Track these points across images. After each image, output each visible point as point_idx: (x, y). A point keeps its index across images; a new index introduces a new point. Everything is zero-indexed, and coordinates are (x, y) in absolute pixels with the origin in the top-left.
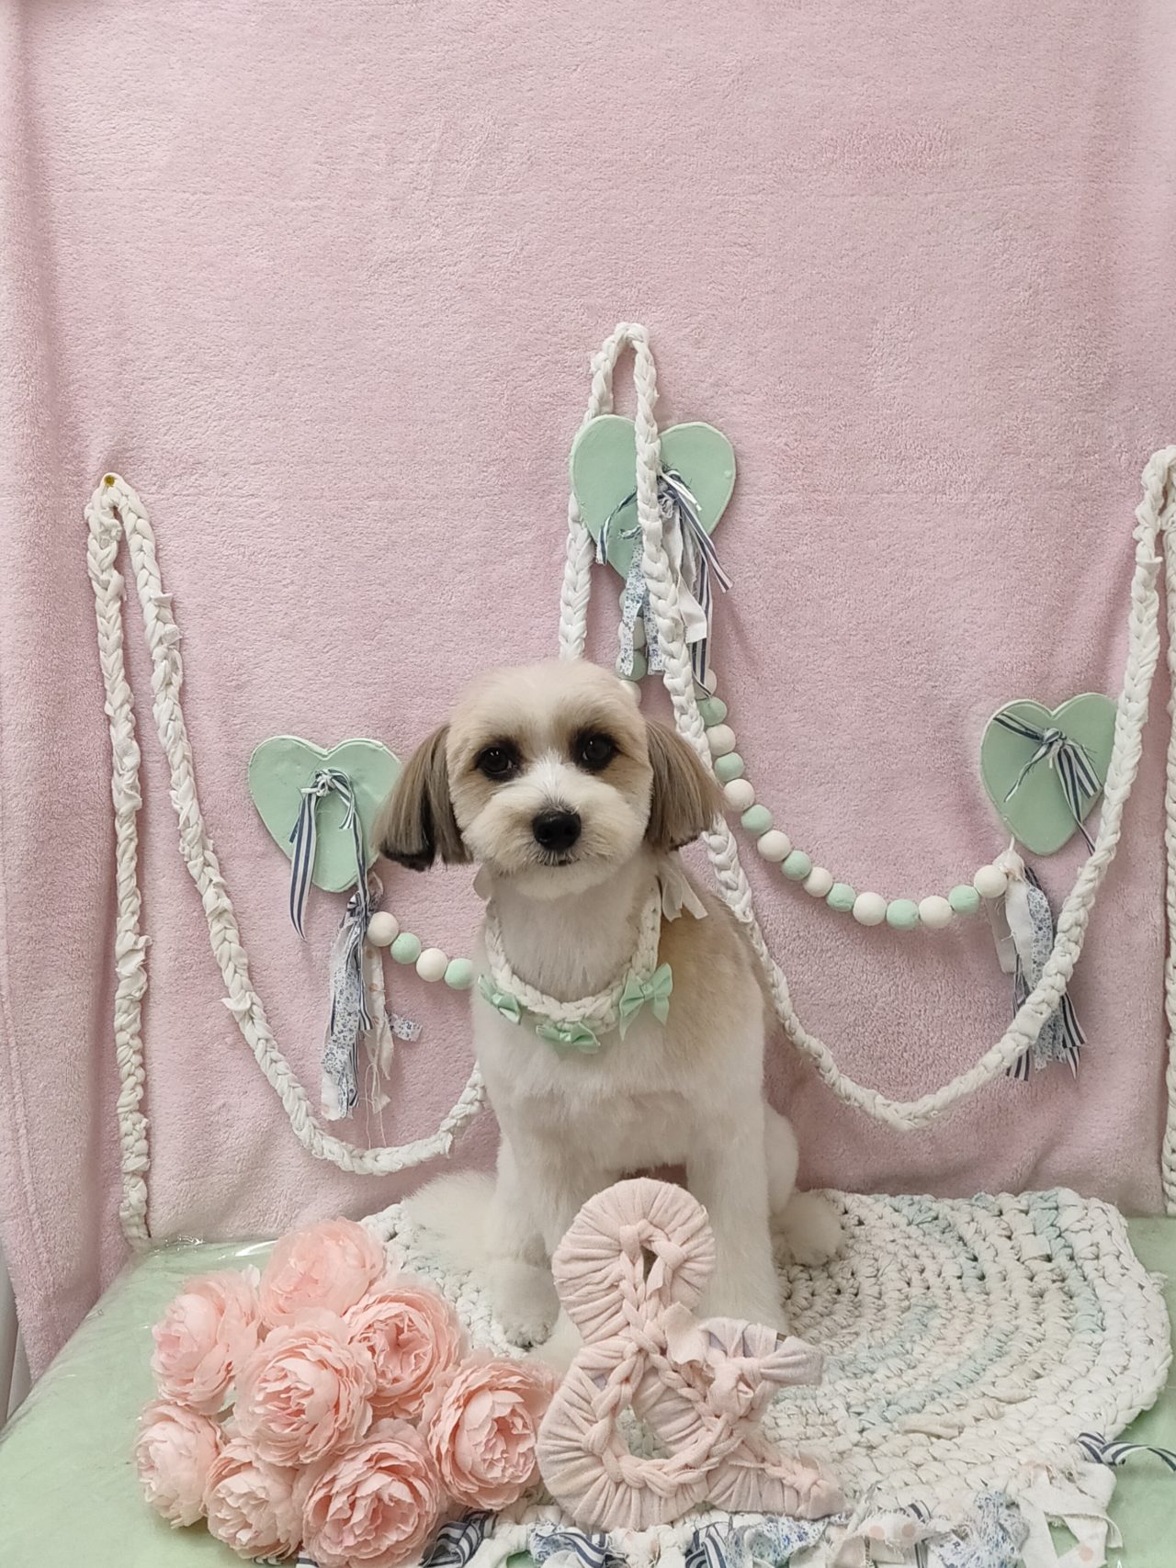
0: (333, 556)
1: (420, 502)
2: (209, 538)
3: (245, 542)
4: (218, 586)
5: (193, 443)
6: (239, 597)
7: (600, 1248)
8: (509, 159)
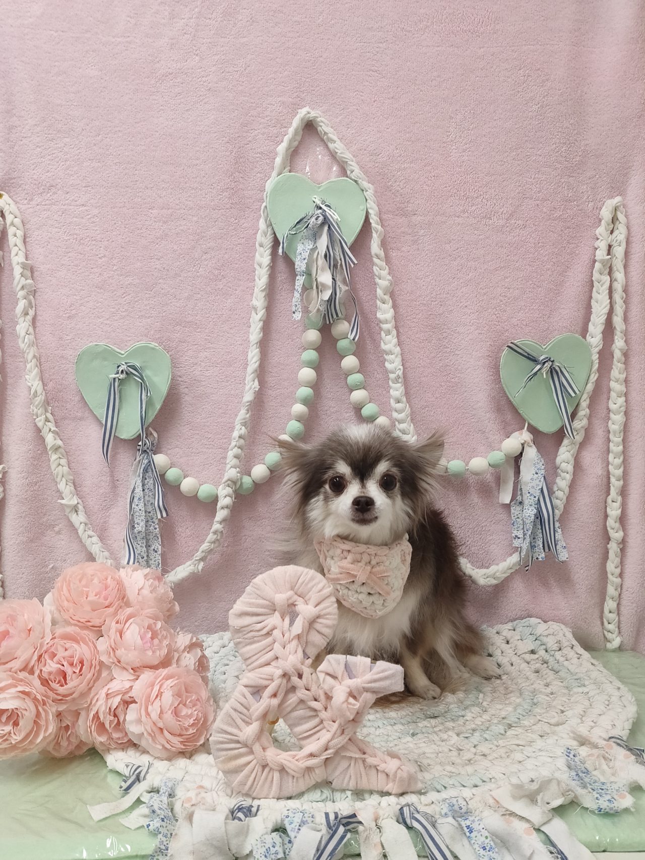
0: (129, 241)
1: (182, 211)
2: (57, 230)
3: (78, 232)
4: (60, 258)
5: (49, 174)
6: (72, 264)
7: (261, 608)
8: (240, 18)
